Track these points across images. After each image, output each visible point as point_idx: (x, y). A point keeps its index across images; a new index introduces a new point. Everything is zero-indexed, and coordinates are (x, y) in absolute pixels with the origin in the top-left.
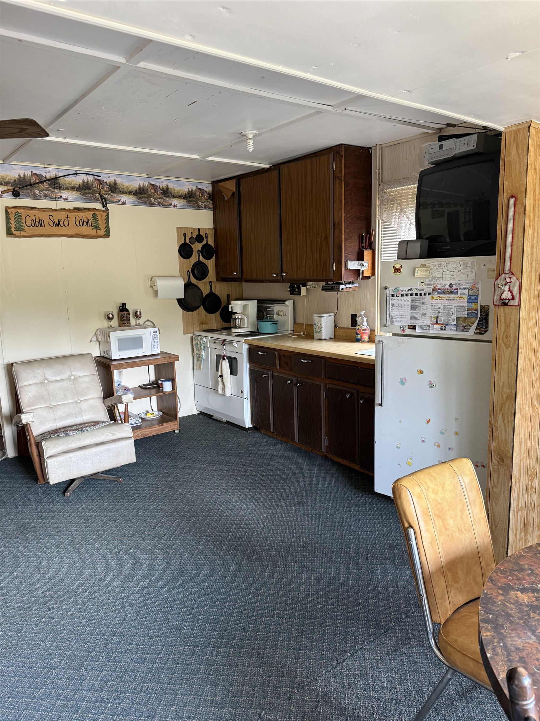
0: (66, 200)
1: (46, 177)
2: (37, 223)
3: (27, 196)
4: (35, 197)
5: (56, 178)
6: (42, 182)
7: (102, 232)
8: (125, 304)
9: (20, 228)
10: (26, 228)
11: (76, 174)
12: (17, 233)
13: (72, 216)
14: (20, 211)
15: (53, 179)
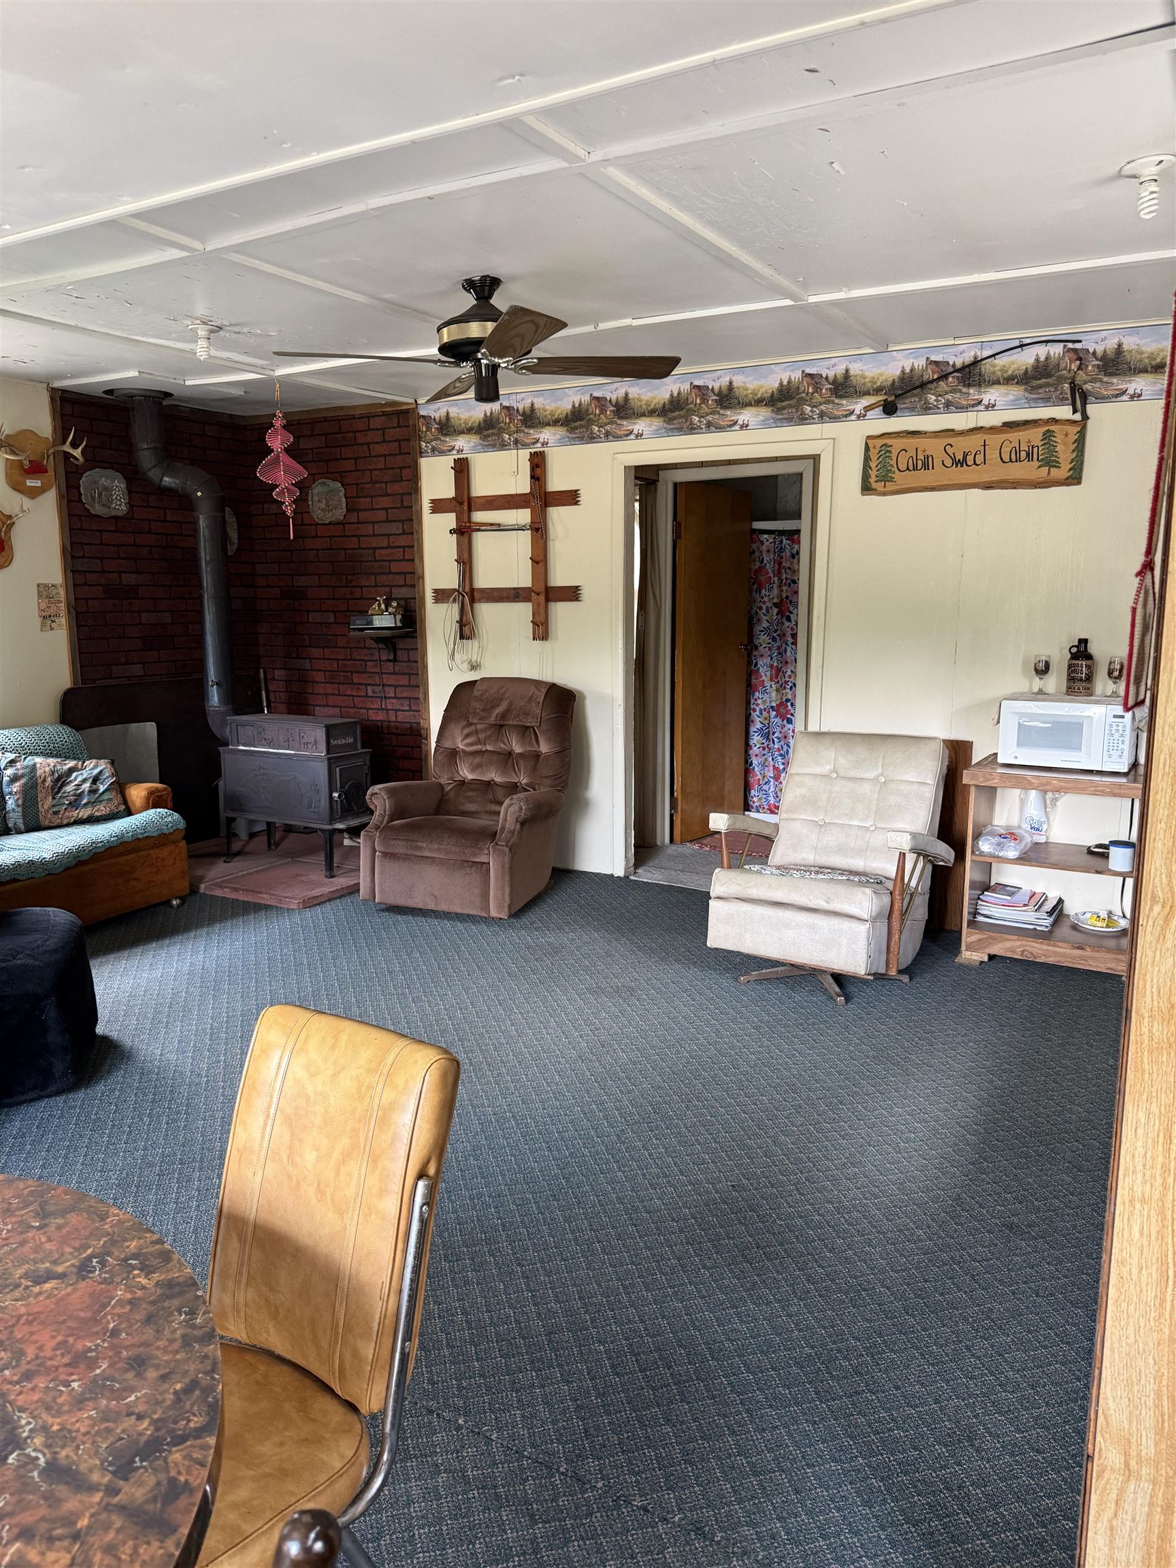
0: (990, 407)
1: (954, 365)
2: (920, 463)
3: (912, 410)
4: (927, 409)
5: (976, 362)
6: (944, 377)
7: (1062, 472)
8: (1086, 641)
9: (885, 478)
10: (897, 475)
11: (1021, 346)
12: (879, 486)
13: (994, 440)
14: (890, 442)
15: (969, 366)
